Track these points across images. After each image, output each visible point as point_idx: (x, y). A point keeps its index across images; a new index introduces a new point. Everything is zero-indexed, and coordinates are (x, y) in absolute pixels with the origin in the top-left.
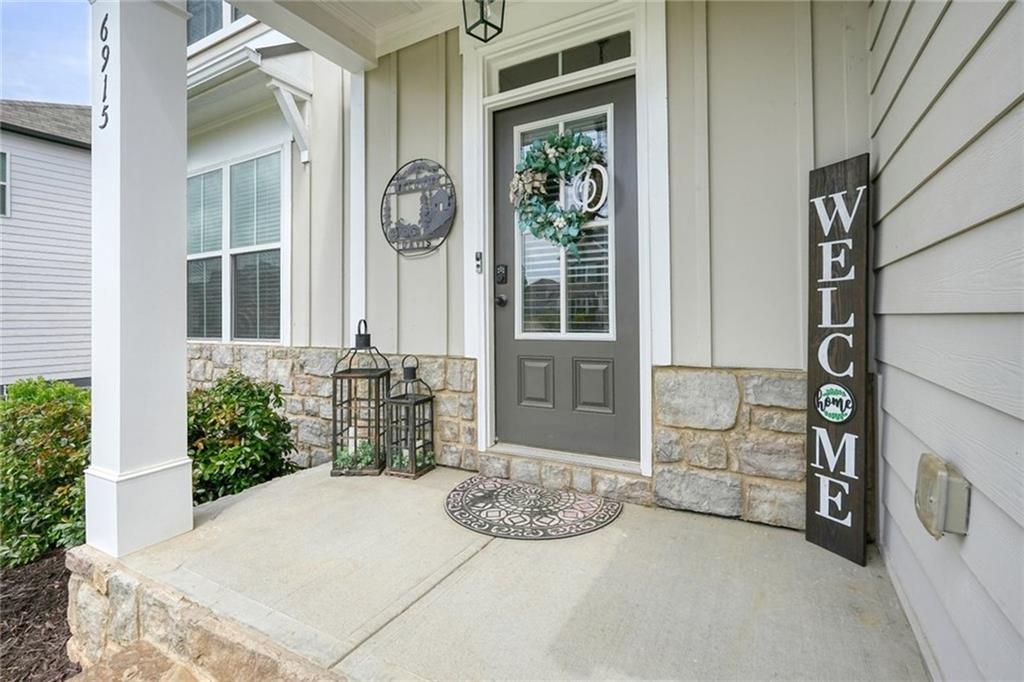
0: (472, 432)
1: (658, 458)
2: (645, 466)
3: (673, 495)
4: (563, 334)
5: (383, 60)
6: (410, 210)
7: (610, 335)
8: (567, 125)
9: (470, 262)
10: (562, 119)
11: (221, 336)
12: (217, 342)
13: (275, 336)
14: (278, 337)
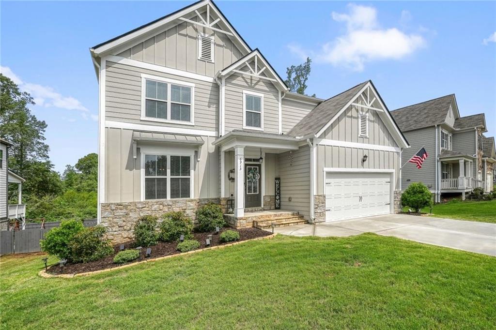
1: (264, 205)
2: (262, 207)
3: (266, 209)
4: (253, 193)
6: (233, 175)
7: (258, 193)
10: (252, 167)
11: (166, 198)
12: (164, 200)
13: (187, 197)
14: (189, 197)
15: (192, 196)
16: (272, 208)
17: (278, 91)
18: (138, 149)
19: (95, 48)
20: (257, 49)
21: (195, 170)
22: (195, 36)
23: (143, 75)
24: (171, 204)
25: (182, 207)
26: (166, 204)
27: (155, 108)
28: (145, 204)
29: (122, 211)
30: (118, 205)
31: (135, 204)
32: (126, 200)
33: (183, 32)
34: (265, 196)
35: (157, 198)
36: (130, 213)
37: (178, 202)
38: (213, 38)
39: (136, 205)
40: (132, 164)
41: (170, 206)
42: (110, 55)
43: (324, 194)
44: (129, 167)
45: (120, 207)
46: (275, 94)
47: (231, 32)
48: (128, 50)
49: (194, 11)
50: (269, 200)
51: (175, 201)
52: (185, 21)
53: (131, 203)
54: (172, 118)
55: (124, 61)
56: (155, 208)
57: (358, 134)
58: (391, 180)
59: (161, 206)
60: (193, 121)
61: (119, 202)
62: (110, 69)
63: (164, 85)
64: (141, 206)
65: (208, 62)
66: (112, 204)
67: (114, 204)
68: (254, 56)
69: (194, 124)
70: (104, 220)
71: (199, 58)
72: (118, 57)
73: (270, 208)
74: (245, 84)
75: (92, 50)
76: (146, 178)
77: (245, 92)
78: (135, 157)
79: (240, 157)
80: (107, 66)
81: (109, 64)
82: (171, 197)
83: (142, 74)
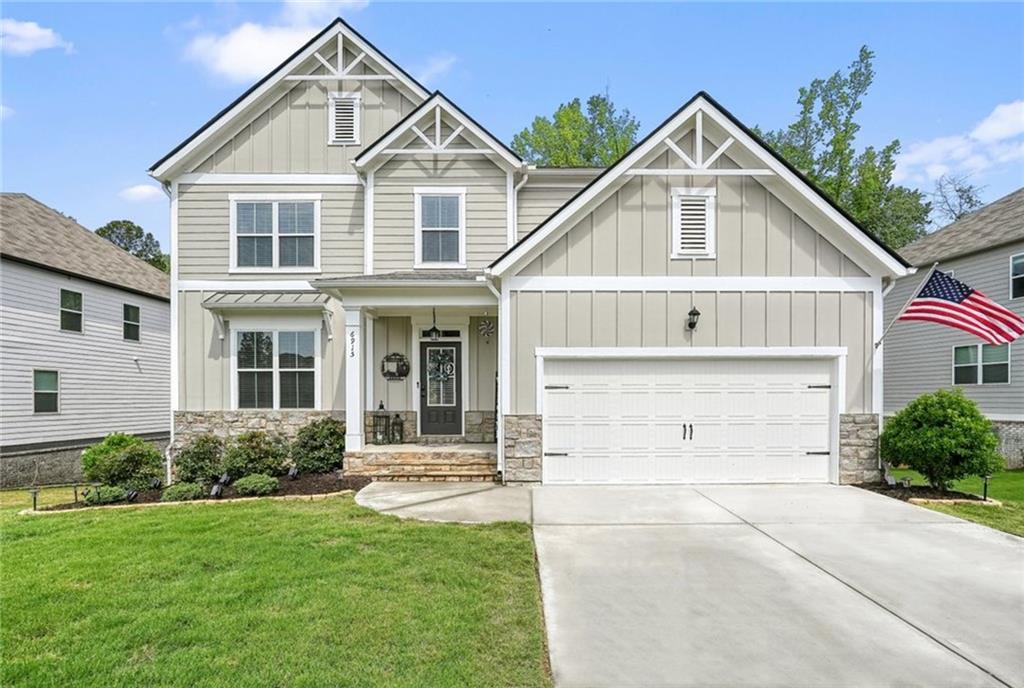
0: (415, 432)
1: (466, 432)
2: (463, 435)
3: (469, 440)
4: (442, 405)
5: (380, 318)
6: (392, 367)
7: (454, 405)
8: (443, 351)
9: (415, 385)
10: (441, 349)
11: (272, 407)
12: (269, 410)
13: (310, 407)
14: (313, 407)
15: (318, 407)
16: (487, 440)
17: (505, 173)
18: (226, 323)
19: (153, 168)
20: (438, 93)
21: (323, 357)
22: (322, 103)
23: (232, 197)
24: (279, 417)
25: (299, 425)
26: (272, 418)
27: (253, 251)
28: (237, 416)
29: (204, 425)
30: (196, 414)
31: (221, 414)
32: (210, 408)
33: (301, 101)
34: (470, 411)
35: (259, 407)
36: (215, 430)
37: (292, 416)
38: (358, 95)
39: (222, 417)
40: (219, 350)
41: (278, 423)
42: (184, 173)
43: (538, 413)
44: (213, 355)
45: (200, 418)
46: (499, 182)
47: (390, 74)
48: (208, 160)
49: (313, 55)
50: (480, 421)
51: (287, 413)
52: (302, 81)
53: (215, 413)
54: (281, 264)
55: (205, 178)
56: (253, 425)
57: (668, 249)
58: (832, 379)
59: (263, 421)
60: (319, 266)
61: (198, 409)
62: (185, 196)
63: (266, 207)
64: (230, 419)
65: (347, 146)
66: (188, 413)
67: (192, 413)
68: (434, 109)
69: (320, 271)
70: (179, 437)
71: (330, 143)
72: (196, 174)
73: (483, 438)
74: (421, 174)
75: (150, 173)
76: (239, 372)
77: (417, 190)
78: (221, 337)
79: (352, 329)
80: (181, 193)
81: (183, 189)
82: (281, 406)
83: (230, 195)
